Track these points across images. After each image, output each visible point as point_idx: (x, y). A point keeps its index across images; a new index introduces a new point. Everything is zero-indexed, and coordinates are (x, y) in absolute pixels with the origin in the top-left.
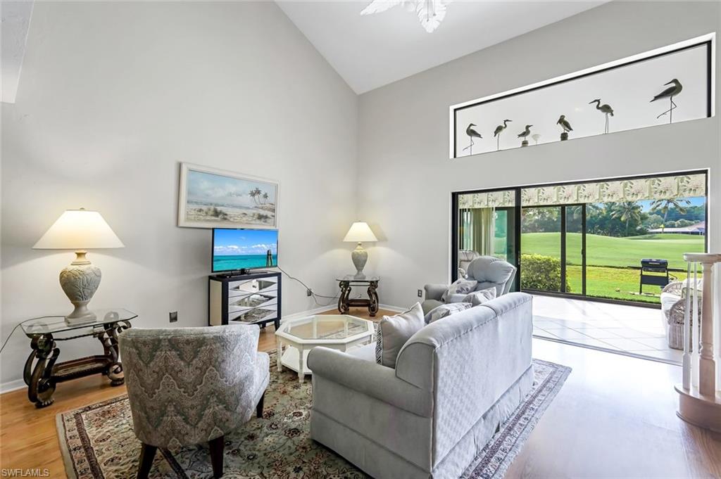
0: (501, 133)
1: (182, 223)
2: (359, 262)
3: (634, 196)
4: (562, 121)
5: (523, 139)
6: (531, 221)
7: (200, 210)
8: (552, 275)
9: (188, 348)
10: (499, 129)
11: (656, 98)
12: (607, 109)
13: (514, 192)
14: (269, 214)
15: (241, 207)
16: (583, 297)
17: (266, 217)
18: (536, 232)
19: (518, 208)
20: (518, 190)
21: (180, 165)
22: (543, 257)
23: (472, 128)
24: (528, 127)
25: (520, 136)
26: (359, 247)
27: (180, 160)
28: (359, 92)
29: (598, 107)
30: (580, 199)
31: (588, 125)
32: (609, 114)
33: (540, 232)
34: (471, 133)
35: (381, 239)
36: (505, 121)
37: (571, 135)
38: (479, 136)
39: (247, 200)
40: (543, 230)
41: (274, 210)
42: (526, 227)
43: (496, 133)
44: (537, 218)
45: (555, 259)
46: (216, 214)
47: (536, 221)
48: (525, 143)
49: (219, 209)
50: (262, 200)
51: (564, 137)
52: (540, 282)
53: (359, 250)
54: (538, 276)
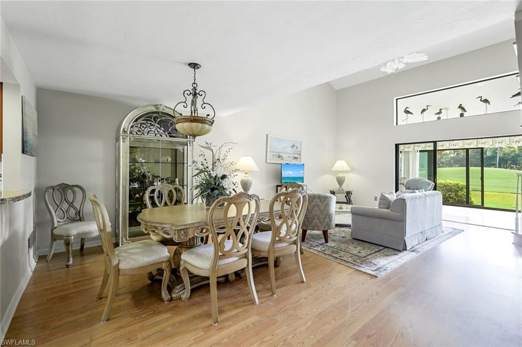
0: (425, 113)
1: (268, 162)
2: (340, 181)
3: (517, 143)
4: (460, 107)
5: (438, 116)
6: (448, 158)
7: (274, 155)
8: (460, 193)
9: (323, 199)
10: (424, 110)
11: (514, 96)
12: (486, 101)
13: (432, 144)
14: (298, 156)
15: (288, 153)
16: (482, 207)
17: (297, 158)
18: (452, 167)
19: (435, 151)
20: (435, 143)
21: (267, 136)
22: (453, 182)
23: (407, 109)
24: (440, 110)
25: (436, 114)
26: (340, 173)
27: (267, 133)
28: (337, 89)
29: (481, 100)
30: (478, 145)
31: (475, 109)
32: (487, 104)
33: (455, 167)
34: (407, 112)
35: (353, 170)
36: (427, 106)
37: (466, 114)
38: (412, 113)
39: (290, 150)
40: (459, 165)
41: (300, 155)
42: (442, 163)
43: (422, 112)
44: (452, 155)
45: (462, 184)
46: (279, 157)
47: (452, 158)
48: (439, 118)
49: (280, 154)
50: (296, 150)
51: (462, 115)
52: (451, 198)
53: (340, 175)
54: (450, 194)
